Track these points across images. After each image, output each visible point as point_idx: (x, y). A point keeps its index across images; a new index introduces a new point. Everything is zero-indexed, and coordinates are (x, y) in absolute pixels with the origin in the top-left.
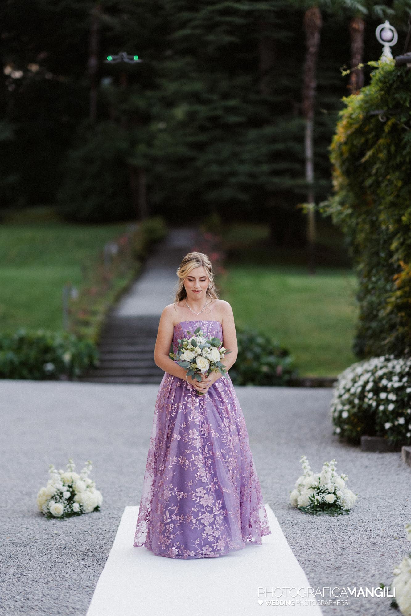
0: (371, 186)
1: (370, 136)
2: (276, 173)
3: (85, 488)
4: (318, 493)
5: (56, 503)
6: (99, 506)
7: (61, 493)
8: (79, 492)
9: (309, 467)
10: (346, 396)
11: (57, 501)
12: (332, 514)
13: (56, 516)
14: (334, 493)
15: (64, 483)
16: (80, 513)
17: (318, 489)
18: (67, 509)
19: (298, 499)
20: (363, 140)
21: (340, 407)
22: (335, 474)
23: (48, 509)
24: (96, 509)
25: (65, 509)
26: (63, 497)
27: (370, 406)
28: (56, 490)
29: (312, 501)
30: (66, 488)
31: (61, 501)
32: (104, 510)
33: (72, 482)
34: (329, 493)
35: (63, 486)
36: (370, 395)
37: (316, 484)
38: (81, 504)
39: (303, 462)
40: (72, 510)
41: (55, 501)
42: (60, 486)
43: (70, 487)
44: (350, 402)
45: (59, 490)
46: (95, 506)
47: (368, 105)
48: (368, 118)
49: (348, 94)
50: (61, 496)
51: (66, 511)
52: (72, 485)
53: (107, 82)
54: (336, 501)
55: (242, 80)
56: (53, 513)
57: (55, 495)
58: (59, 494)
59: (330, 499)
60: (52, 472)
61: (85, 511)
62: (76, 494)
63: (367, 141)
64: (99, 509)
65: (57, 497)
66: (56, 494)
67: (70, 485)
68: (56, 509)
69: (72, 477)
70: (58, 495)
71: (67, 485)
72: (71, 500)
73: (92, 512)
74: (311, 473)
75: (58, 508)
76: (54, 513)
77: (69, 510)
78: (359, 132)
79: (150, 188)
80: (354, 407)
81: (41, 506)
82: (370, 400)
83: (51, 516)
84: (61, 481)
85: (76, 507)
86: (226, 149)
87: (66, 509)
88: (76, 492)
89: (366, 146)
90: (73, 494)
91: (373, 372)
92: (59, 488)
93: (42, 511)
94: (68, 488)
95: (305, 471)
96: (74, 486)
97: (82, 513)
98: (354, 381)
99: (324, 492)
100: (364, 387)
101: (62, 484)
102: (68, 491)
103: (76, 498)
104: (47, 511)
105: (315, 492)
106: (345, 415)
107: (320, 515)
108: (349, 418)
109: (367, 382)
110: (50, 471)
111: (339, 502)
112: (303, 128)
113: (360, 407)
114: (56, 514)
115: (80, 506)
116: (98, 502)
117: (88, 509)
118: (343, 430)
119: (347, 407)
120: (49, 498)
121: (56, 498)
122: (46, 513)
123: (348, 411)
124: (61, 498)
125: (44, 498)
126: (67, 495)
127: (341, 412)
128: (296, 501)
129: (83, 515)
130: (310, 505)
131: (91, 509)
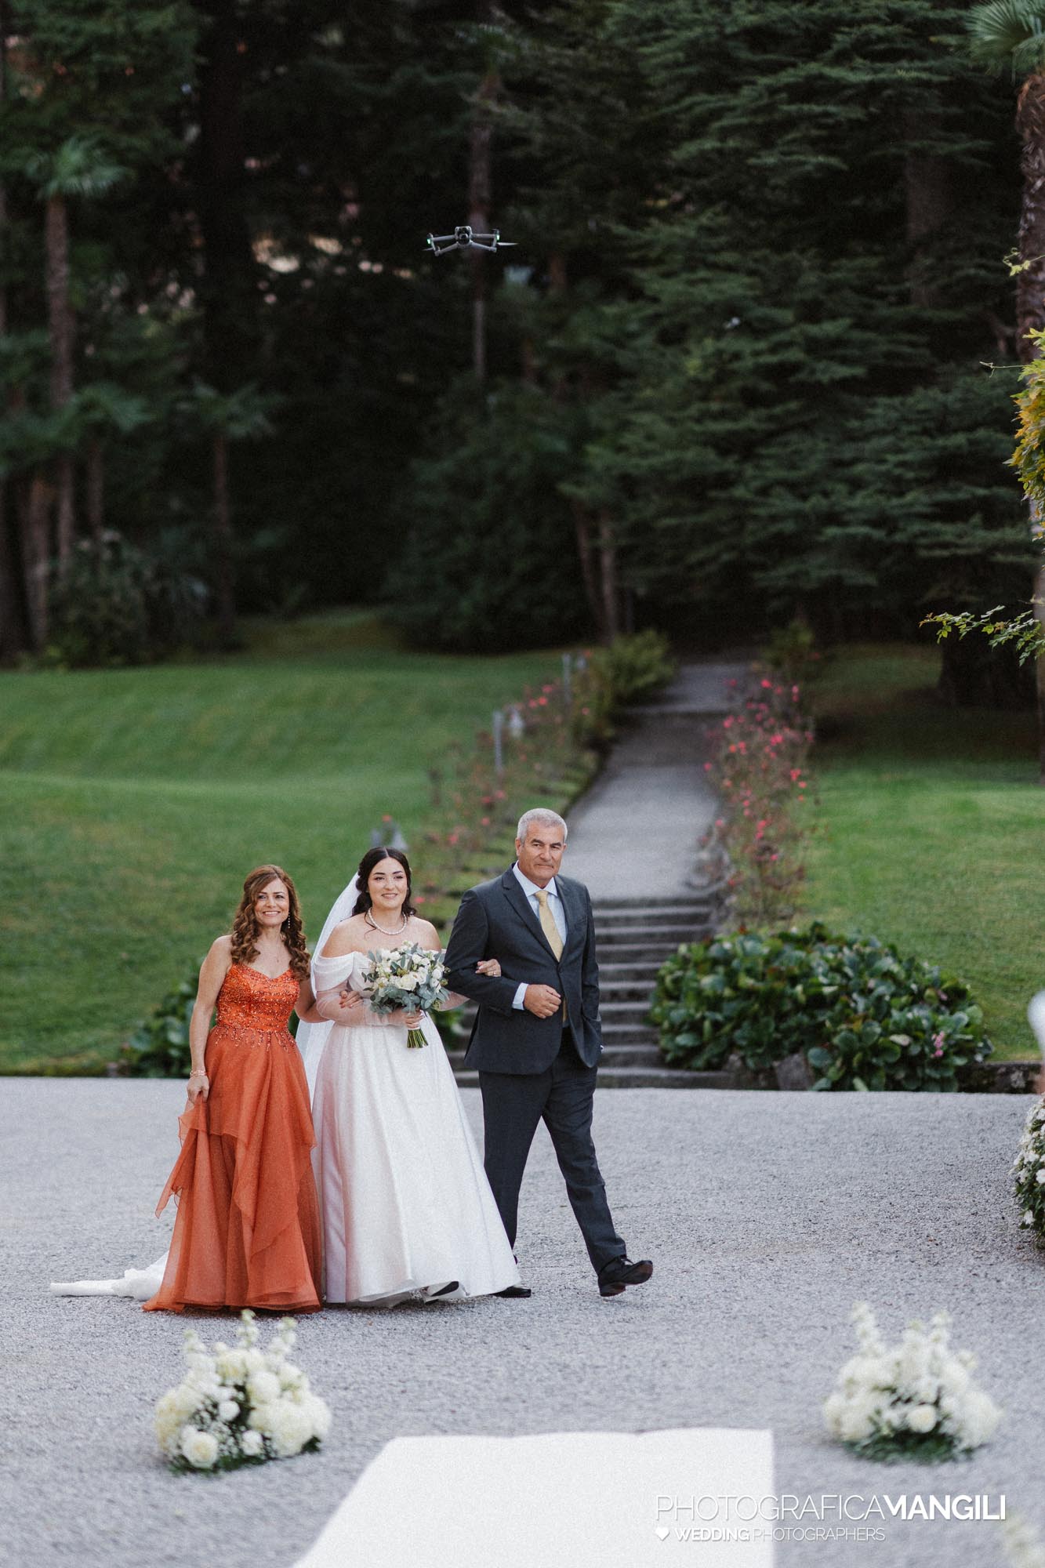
3: (277, 1390)
4: (894, 1403)
5: (201, 1430)
6: (320, 1437)
7: (215, 1406)
8: (263, 1402)
9: (875, 1333)
11: (205, 1427)
12: (926, 1460)
13: (197, 1465)
14: (936, 1404)
15: (224, 1377)
16: (263, 1458)
17: (893, 1390)
18: (230, 1447)
19: (844, 1419)
22: (944, 1351)
23: (179, 1447)
24: (312, 1446)
25: (222, 1446)
26: (217, 1415)
28: (202, 1398)
29: (875, 1423)
30: (230, 1392)
31: (214, 1425)
32: (334, 1449)
33: (246, 1375)
34: (923, 1404)
35: (223, 1385)
37: (887, 1378)
38: (267, 1435)
39: (860, 1319)
40: (241, 1451)
41: (198, 1427)
42: (211, 1387)
43: (240, 1388)
45: (208, 1397)
46: (307, 1437)
50: (215, 1412)
51: (227, 1453)
52: (245, 1383)
53: (515, 278)
54: (938, 1425)
55: (855, 265)
56: (191, 1459)
57: (198, 1412)
58: (210, 1408)
59: (922, 1419)
60: (192, 1350)
61: (276, 1452)
62: (253, 1409)
64: (319, 1445)
65: (205, 1415)
66: (201, 1407)
67: (240, 1383)
68: (197, 1448)
69: (248, 1364)
70: (207, 1410)
71: (230, 1382)
72: (239, 1423)
73: (298, 1454)
74: (880, 1348)
75: (204, 1445)
76: (193, 1457)
77: (235, 1450)
79: (623, 556)
81: (164, 1440)
83: (184, 1467)
84: (217, 1372)
85: (251, 1442)
86: (816, 451)
87: (225, 1447)
88: (253, 1403)
90: (245, 1409)
92: (209, 1392)
93: (166, 1452)
94: (233, 1392)
95: (865, 1343)
96: (248, 1387)
97: (270, 1458)
99: (908, 1401)
101: (218, 1379)
102: (233, 1399)
103: (254, 1418)
104: (176, 1452)
105: (885, 1399)
107: (893, 1463)
110: (186, 1346)
111: (948, 1428)
114: (197, 1461)
115: (265, 1439)
116: (313, 1428)
117: (285, 1448)
120: (185, 1418)
121: (202, 1419)
122: (175, 1458)
124: (213, 1417)
125: (173, 1418)
126: (230, 1410)
128: (838, 1422)
129: (271, 1463)
130: (871, 1435)
131: (294, 1446)
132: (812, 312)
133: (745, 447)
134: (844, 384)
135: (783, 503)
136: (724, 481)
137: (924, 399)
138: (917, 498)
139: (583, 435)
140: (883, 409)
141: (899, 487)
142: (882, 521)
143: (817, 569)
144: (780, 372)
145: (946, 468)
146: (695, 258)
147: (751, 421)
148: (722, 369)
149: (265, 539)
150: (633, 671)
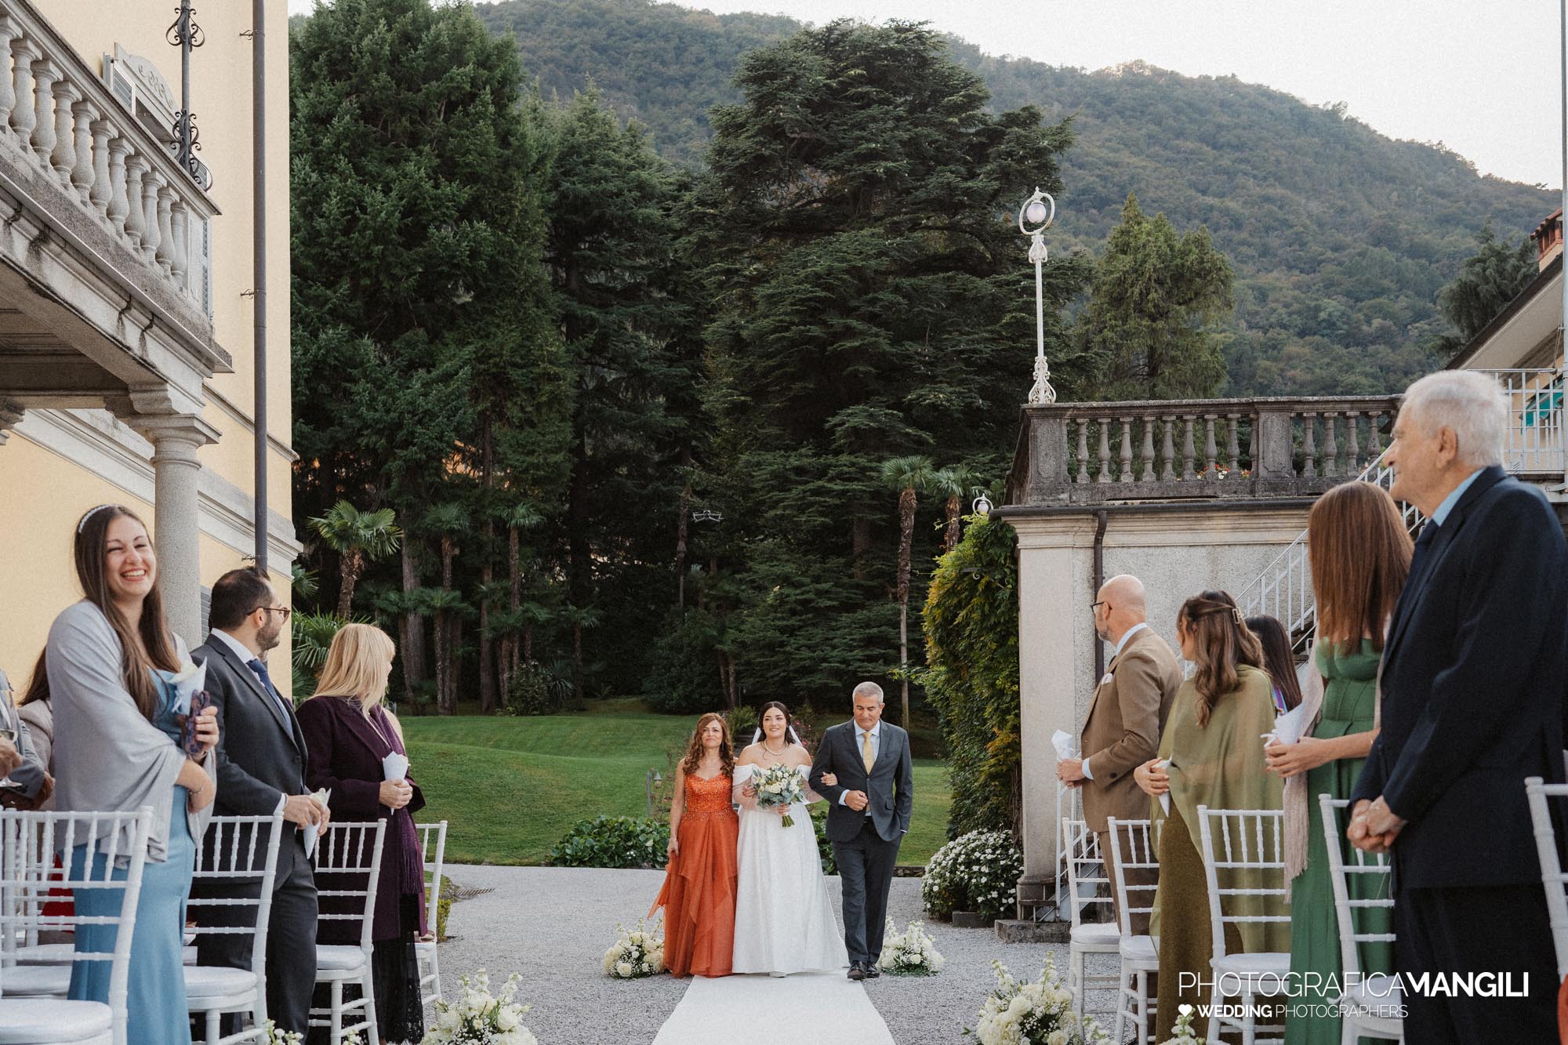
0: (964, 651)
1: (963, 596)
2: (870, 659)
4: (904, 954)
5: (624, 963)
7: (630, 952)
8: (650, 952)
10: (938, 869)
11: (625, 960)
12: (918, 974)
13: (623, 975)
14: (921, 953)
15: (633, 942)
16: (650, 973)
17: (904, 949)
18: (636, 968)
20: (955, 601)
21: (930, 881)
22: (922, 934)
23: (616, 969)
25: (633, 968)
26: (631, 956)
27: (962, 879)
28: (624, 949)
29: (897, 961)
30: (635, 948)
31: (629, 960)
33: (640, 939)
34: (915, 953)
35: (632, 944)
36: (962, 868)
37: (901, 944)
38: (651, 964)
40: (641, 970)
41: (623, 960)
42: (628, 945)
43: (640, 946)
44: (942, 876)
45: (627, 949)
47: (961, 563)
48: (962, 576)
49: (942, 552)
51: (635, 971)
52: (641, 942)
53: (696, 568)
54: (923, 963)
55: (834, 562)
57: (623, 954)
59: (916, 959)
61: (655, 971)
63: (960, 602)
65: (625, 956)
66: (624, 952)
67: (639, 942)
68: (624, 969)
69: (642, 937)
70: (626, 954)
71: (636, 943)
72: (640, 959)
74: (896, 934)
75: (626, 967)
76: (621, 972)
77: (638, 970)
78: (951, 592)
79: (738, 675)
80: (945, 881)
81: (609, 966)
82: (962, 873)
83: (618, 976)
84: (630, 939)
85: (646, 966)
86: (819, 633)
88: (646, 952)
89: (960, 606)
90: (641, 953)
91: (965, 845)
92: (627, 947)
93: (610, 971)
94: (637, 947)
96: (643, 946)
97: (652, 973)
98: (946, 854)
99: (910, 953)
100: (955, 860)
101: (631, 942)
102: (637, 950)
103: (646, 958)
104: (614, 971)
105: (900, 952)
106: (936, 889)
107: (905, 976)
108: (939, 892)
109: (960, 854)
111: (926, 964)
112: (899, 613)
113: (952, 880)
115: (650, 966)
118: (933, 905)
119: (938, 881)
120: (617, 957)
121: (624, 958)
122: (613, 973)
123: (939, 885)
124: (629, 957)
125: (612, 958)
126: (636, 954)
127: (932, 886)
129: (652, 976)
132: (817, 579)
133: (791, 631)
134: (829, 608)
135: (806, 653)
136: (782, 644)
137: (861, 614)
138: (858, 653)
139: (722, 631)
140: (845, 618)
141: (851, 648)
142: (844, 661)
143: (818, 680)
144: (805, 603)
145: (869, 642)
146: (772, 557)
147: (793, 621)
148: (782, 600)
149: (596, 667)
150: (743, 721)
